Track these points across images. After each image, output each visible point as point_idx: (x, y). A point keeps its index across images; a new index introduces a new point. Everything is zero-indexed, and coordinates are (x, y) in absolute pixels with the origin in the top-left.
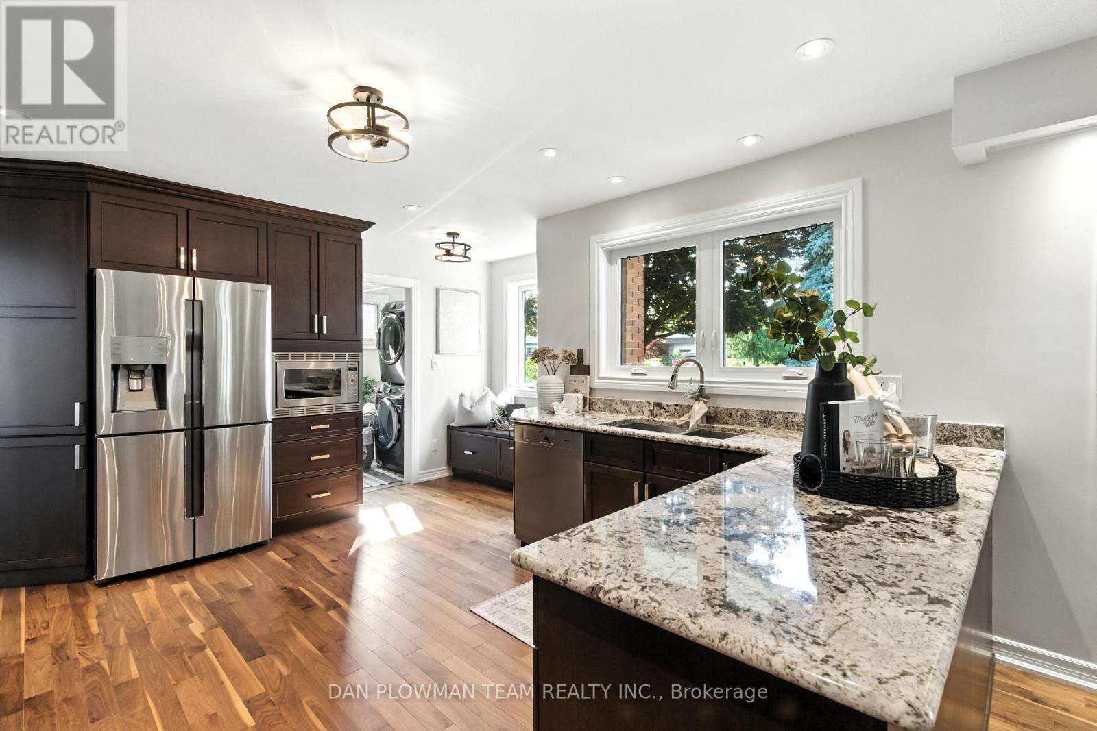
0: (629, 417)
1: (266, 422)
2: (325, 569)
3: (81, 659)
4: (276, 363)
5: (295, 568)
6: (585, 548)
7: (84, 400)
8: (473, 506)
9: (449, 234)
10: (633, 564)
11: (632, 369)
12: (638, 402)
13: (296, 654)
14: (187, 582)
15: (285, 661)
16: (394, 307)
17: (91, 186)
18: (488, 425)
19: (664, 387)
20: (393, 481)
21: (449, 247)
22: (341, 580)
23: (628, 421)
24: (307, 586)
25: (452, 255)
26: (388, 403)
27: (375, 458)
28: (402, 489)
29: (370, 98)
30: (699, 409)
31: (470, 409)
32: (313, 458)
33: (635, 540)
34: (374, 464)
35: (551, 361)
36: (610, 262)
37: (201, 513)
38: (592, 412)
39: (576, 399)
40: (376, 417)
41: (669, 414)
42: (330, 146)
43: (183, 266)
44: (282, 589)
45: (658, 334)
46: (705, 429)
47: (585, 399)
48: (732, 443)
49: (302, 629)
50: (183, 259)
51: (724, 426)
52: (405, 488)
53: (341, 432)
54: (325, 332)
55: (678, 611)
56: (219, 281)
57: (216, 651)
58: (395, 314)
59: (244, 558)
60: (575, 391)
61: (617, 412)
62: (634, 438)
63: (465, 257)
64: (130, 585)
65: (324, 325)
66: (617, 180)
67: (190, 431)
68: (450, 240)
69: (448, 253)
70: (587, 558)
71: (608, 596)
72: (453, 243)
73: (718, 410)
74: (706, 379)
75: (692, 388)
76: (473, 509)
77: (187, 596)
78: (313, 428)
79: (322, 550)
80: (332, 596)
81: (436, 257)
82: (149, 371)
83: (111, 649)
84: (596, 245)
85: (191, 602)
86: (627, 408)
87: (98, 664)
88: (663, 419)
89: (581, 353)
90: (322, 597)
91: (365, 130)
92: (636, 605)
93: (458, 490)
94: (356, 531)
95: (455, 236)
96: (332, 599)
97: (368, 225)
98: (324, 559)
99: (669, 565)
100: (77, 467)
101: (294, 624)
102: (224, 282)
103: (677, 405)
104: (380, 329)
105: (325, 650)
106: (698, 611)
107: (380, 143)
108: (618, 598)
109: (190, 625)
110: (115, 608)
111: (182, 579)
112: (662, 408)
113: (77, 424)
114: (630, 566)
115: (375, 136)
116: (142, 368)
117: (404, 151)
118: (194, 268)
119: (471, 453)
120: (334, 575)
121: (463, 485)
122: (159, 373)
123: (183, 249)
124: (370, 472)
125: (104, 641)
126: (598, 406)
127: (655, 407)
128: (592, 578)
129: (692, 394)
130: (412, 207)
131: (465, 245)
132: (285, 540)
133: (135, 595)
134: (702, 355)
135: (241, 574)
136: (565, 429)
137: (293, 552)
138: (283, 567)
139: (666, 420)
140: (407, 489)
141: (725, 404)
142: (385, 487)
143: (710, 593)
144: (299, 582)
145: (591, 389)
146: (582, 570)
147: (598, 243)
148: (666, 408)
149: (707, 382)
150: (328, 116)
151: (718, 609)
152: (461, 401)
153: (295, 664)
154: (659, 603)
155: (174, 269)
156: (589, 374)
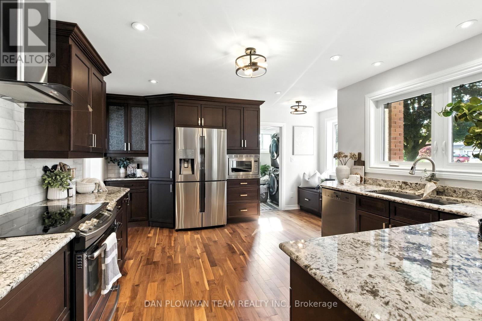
0: (386, 189)
1: (225, 180)
2: (243, 239)
3: (168, 253)
4: (229, 158)
5: (232, 236)
6: (314, 248)
7: (173, 170)
8: (306, 224)
9: (297, 102)
10: (333, 260)
11: (389, 163)
12: (393, 181)
13: (226, 269)
14: (199, 235)
15: (222, 270)
16: (276, 135)
17: (175, 100)
18: (316, 188)
19: (407, 173)
20: (275, 208)
21: (297, 107)
22: (247, 245)
23: (384, 190)
24: (235, 244)
25: (298, 111)
26: (273, 175)
27: (269, 198)
28: (277, 212)
29: (251, 52)
30: (430, 187)
31: (307, 180)
32: (241, 195)
33: (343, 249)
34: (268, 200)
35: (344, 158)
36: (377, 106)
37: (204, 212)
38: (366, 185)
39: (356, 178)
40: (269, 181)
41: (412, 188)
42: (237, 74)
43: (199, 125)
44: (227, 243)
45: (427, 143)
46: (435, 198)
47: (361, 178)
48: (447, 208)
49: (230, 260)
50: (199, 122)
51: (449, 198)
52: (279, 212)
53: (250, 186)
54: (246, 146)
55: (341, 287)
56: (213, 129)
57: (203, 261)
58: (276, 138)
59: (217, 230)
60: (356, 174)
61: (380, 185)
62: (383, 200)
63: (303, 111)
64: (184, 232)
65: (245, 144)
66: (378, 64)
67: (201, 182)
68: (297, 104)
69: (296, 110)
70: (312, 252)
71: (311, 271)
72: (298, 106)
73: (446, 188)
74: (436, 169)
75: (426, 174)
76: (306, 225)
77: (198, 240)
78: (241, 184)
79: (243, 232)
80: (243, 250)
81: (291, 112)
82: (190, 161)
83: (175, 252)
84: (368, 98)
85: (199, 242)
86: (385, 184)
87: (172, 256)
88: (408, 191)
89: (360, 154)
90: (239, 250)
91: (249, 65)
92: (322, 278)
93: (302, 216)
94: (257, 226)
95: (299, 103)
96: (242, 251)
97: (262, 102)
98: (243, 235)
99: (352, 265)
100: (171, 192)
101: (228, 258)
102: (215, 129)
103: (417, 184)
104: (270, 145)
105: (236, 270)
106: (352, 290)
107: (256, 70)
108: (315, 273)
109: (197, 250)
110: (179, 239)
111: (198, 233)
112: (408, 185)
113: (171, 178)
114: (331, 260)
115: (253, 67)
116: (188, 160)
117: (264, 71)
118: (203, 125)
119: (308, 200)
120: (245, 242)
121: (304, 214)
122: (193, 161)
123: (199, 119)
124: (266, 204)
125: (174, 249)
126: (369, 182)
127: (403, 185)
128: (308, 262)
129: (426, 178)
130: (278, 93)
131: (304, 106)
132: (231, 226)
133: (184, 236)
134: (435, 156)
135: (215, 235)
136: (346, 192)
137: (233, 231)
138: (229, 235)
139: (409, 192)
140: (280, 213)
141: (450, 185)
142: (271, 210)
143: (367, 283)
144: (233, 243)
145: (365, 173)
146: (306, 257)
147: (369, 98)
148: (410, 185)
149: (437, 171)
150: (236, 62)
151: (365, 292)
152: (304, 176)
153: (225, 272)
154: (333, 281)
155: (197, 126)
156: (364, 165)
